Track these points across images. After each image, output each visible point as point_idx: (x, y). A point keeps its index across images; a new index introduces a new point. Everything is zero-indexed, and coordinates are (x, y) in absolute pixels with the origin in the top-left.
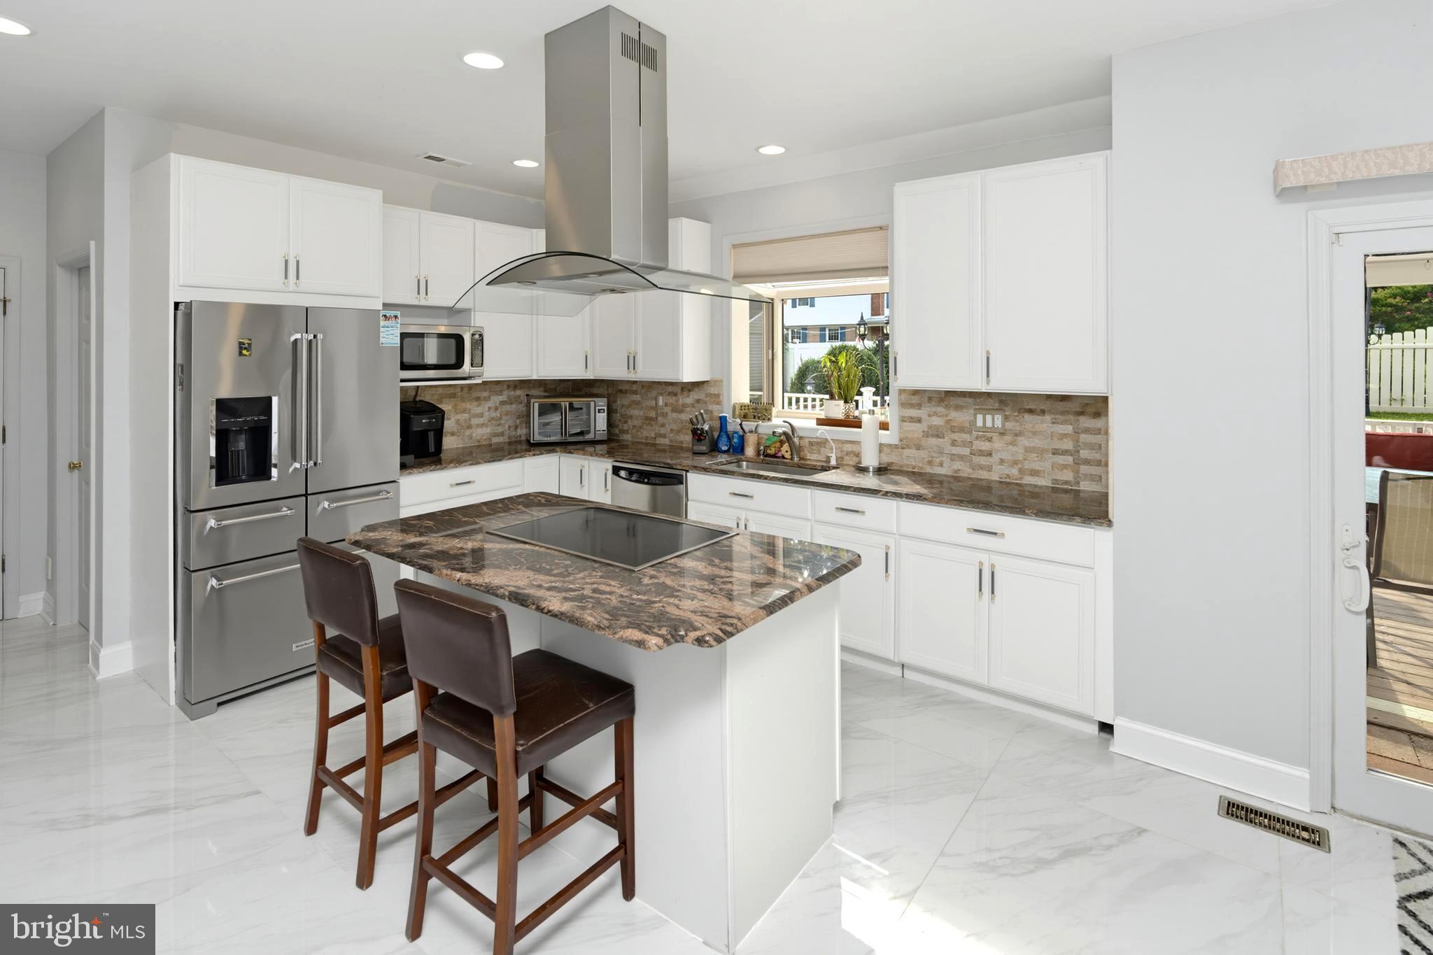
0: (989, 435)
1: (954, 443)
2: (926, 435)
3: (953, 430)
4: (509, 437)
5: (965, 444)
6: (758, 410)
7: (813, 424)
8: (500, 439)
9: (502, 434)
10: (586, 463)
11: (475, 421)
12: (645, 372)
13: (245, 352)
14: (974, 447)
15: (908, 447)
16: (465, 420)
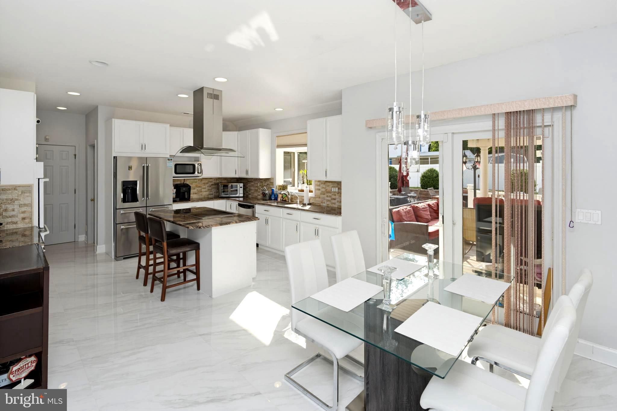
0: (335, 194)
1: (327, 196)
2: (321, 194)
3: (327, 192)
4: (215, 195)
5: (330, 196)
6: (284, 188)
7: (297, 191)
8: (212, 196)
9: (212, 194)
10: (232, 203)
11: (203, 190)
12: (251, 176)
13: (130, 169)
14: (332, 197)
15: (317, 198)
16: (200, 190)
